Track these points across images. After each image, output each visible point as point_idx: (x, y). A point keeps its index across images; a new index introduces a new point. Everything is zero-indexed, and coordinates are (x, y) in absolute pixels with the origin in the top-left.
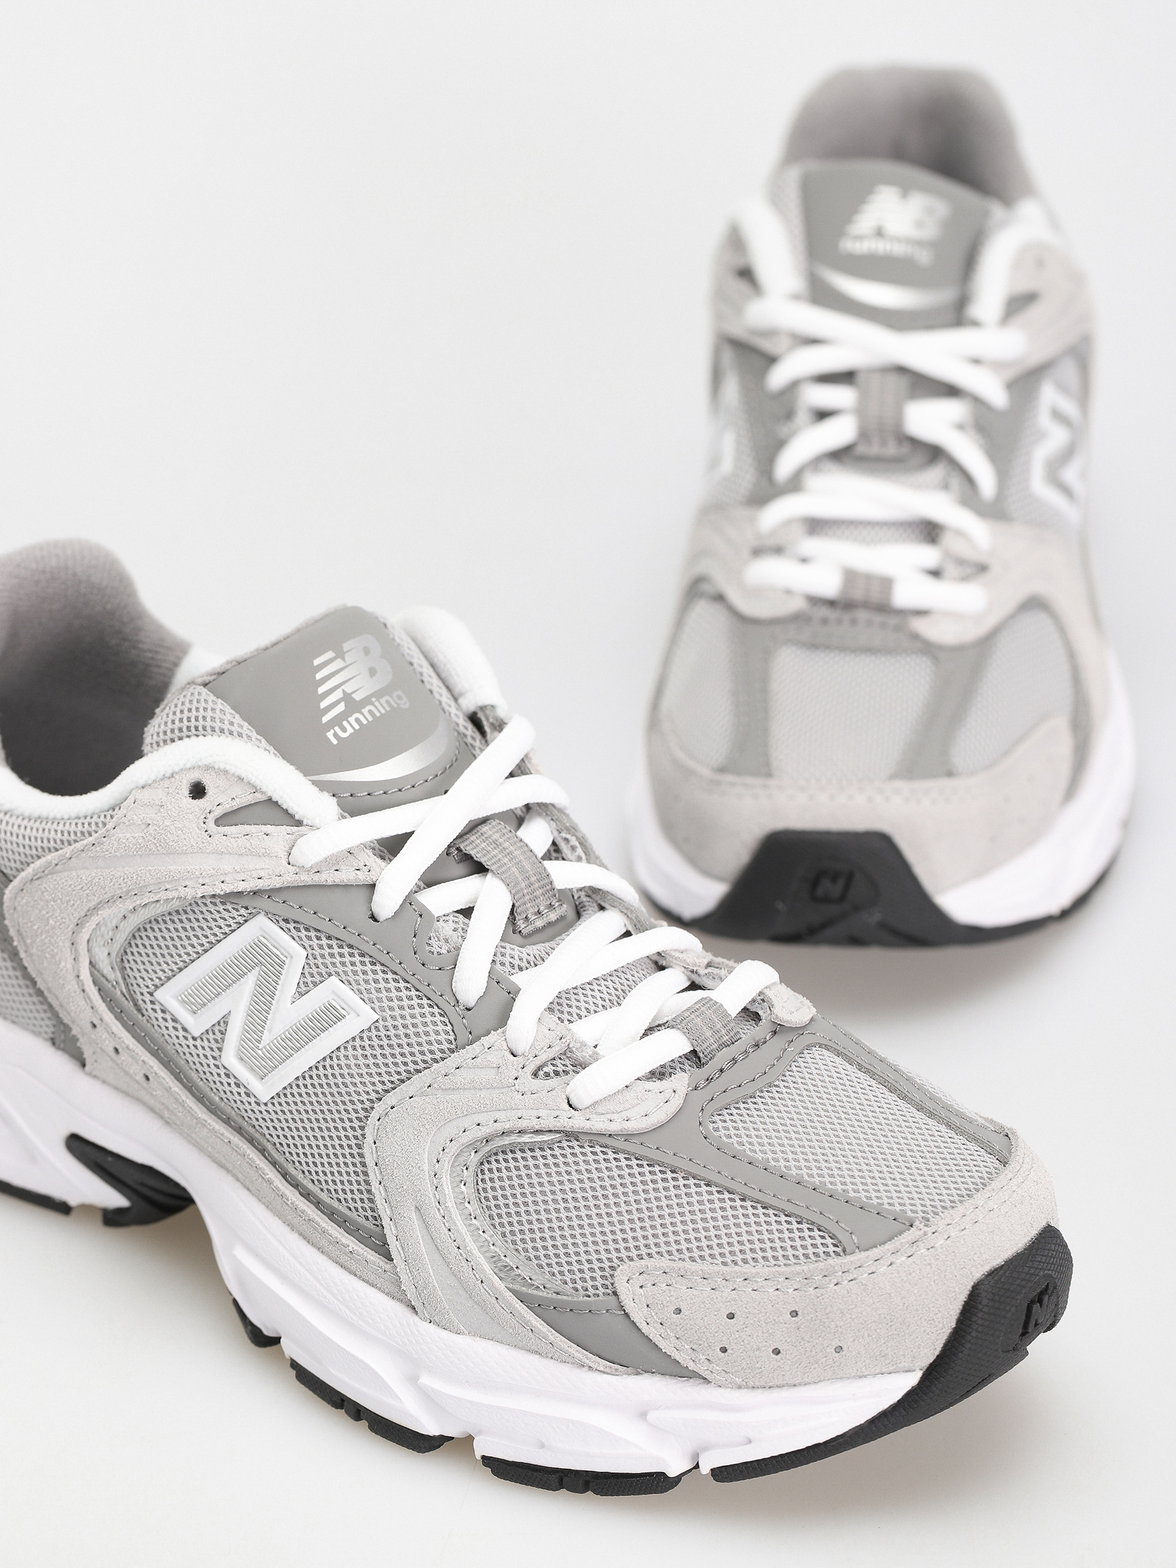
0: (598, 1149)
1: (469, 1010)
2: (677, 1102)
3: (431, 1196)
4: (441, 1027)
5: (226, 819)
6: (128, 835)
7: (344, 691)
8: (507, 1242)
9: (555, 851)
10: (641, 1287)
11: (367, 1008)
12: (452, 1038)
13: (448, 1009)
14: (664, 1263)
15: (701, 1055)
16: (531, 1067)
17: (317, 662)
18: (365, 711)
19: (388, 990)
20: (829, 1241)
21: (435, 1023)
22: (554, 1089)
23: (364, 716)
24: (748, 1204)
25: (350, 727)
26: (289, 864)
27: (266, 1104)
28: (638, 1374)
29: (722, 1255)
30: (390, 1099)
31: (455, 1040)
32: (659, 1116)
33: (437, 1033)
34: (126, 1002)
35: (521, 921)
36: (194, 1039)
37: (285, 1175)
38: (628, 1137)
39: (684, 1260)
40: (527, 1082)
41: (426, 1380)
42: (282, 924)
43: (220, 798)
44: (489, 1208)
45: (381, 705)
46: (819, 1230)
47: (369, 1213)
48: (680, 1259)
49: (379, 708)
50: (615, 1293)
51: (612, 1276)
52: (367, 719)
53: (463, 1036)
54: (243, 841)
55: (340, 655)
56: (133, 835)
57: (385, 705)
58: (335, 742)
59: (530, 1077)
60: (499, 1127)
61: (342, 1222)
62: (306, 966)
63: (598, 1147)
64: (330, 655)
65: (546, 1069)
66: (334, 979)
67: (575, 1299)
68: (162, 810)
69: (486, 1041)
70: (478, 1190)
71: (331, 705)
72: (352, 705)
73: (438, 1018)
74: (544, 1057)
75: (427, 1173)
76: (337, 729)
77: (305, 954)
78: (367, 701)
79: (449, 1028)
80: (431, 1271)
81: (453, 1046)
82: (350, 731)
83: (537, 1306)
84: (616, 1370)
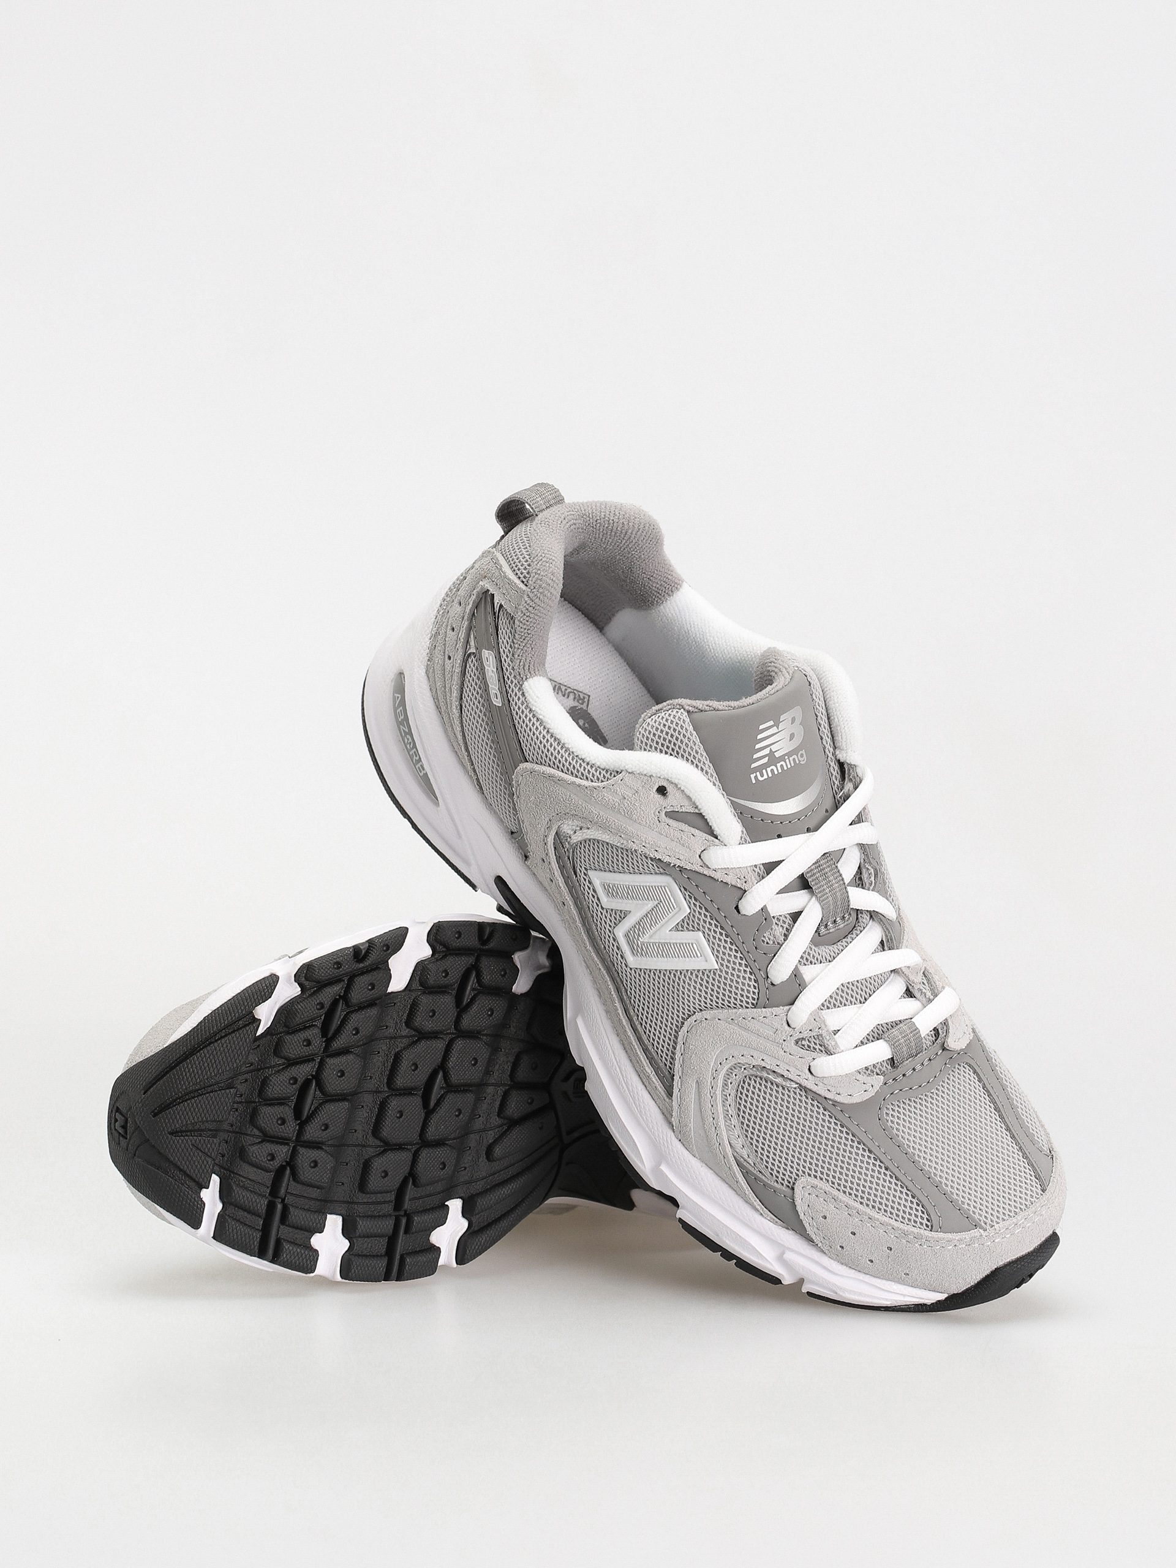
0: (815, 1103)
1: (772, 984)
2: (871, 1093)
3: (709, 1082)
4: (752, 989)
5: (673, 815)
6: (610, 797)
7: (771, 749)
8: (742, 1128)
9: (859, 880)
10: (809, 1194)
11: (713, 959)
12: (756, 997)
13: (761, 981)
14: (827, 1187)
15: (896, 1062)
16: (797, 1036)
17: (761, 727)
18: (779, 765)
19: (730, 955)
20: (925, 1216)
21: (749, 986)
22: (804, 1058)
23: (776, 769)
24: (888, 1173)
25: (767, 774)
26: (700, 856)
27: (631, 969)
28: (788, 1229)
29: (862, 1198)
30: (707, 1014)
31: (758, 999)
32: (857, 1099)
33: (748, 991)
34: (569, 865)
35: (823, 927)
36: (602, 908)
37: (626, 1011)
38: (835, 1104)
39: (839, 1190)
40: (791, 1046)
41: (663, 1167)
42: (682, 889)
43: (674, 801)
44: (740, 1104)
45: (790, 761)
46: (923, 1207)
47: (668, 1064)
48: (837, 1189)
49: (787, 764)
50: (793, 1189)
51: (796, 1179)
52: (778, 771)
53: (763, 999)
54: (678, 834)
55: (777, 725)
56: (613, 798)
57: (792, 762)
58: (754, 782)
59: (793, 1042)
60: (763, 1064)
61: (651, 1060)
62: (687, 917)
63: (816, 1102)
64: (771, 723)
65: (803, 1042)
66: (701, 934)
67: (769, 1182)
68: (636, 794)
69: (775, 1010)
70: (737, 1090)
71: (760, 757)
72: (773, 759)
73: (752, 983)
74: (805, 1035)
75: (711, 1067)
76: (758, 773)
77: (689, 911)
78: (782, 758)
79: (756, 991)
80: (692, 1120)
81: (755, 1002)
82: (765, 777)
83: (746, 1174)
84: (776, 1222)
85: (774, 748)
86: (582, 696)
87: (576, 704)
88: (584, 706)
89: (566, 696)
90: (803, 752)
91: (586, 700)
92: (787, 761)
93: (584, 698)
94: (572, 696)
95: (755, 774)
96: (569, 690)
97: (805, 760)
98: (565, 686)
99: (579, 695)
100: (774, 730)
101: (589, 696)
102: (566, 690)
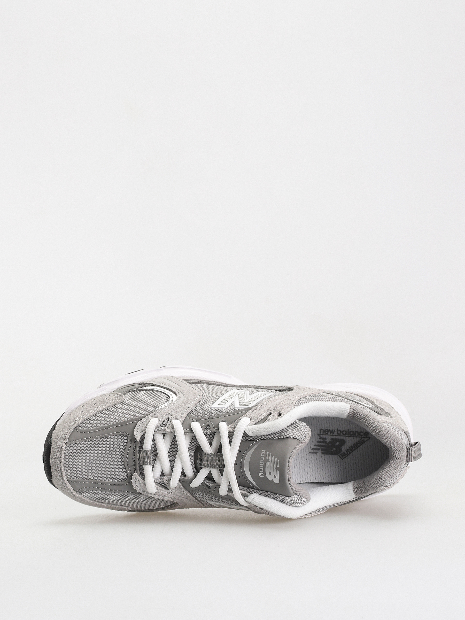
23: (262, 461)
25: (263, 456)
78: (265, 465)
85: (269, 463)
86: (344, 457)
87: (342, 452)
88: (339, 454)
89: (347, 450)
90: (263, 476)
91: (342, 457)
92: (263, 467)
93: (343, 457)
94: (346, 452)
95: (265, 452)
96: (349, 453)
97: (260, 476)
98: (351, 453)
99: (345, 456)
100: (275, 466)
101: (342, 459)
102: (349, 452)
